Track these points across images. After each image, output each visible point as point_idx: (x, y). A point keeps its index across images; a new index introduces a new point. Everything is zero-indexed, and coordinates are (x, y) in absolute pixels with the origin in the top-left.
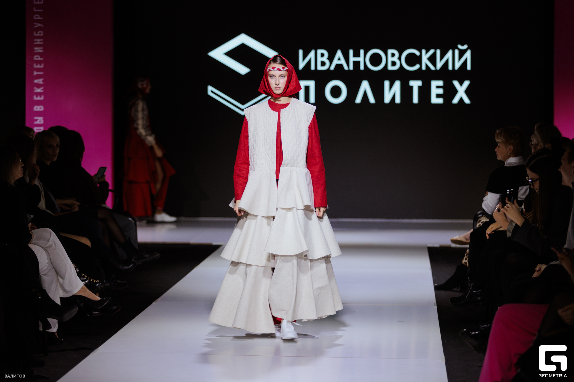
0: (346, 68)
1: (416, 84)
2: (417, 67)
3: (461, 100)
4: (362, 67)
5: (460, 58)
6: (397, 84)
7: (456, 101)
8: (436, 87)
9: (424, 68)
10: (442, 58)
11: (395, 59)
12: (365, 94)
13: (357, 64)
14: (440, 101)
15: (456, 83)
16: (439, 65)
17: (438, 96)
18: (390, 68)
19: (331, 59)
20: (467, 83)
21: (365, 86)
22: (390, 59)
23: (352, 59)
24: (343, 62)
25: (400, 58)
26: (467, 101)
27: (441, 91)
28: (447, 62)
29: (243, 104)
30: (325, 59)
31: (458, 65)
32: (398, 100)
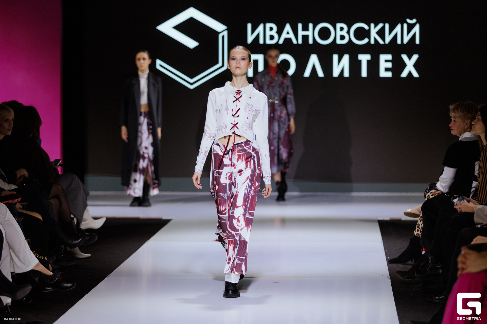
0: (295, 42)
1: (364, 58)
2: (366, 41)
3: (410, 74)
4: (311, 41)
5: (409, 32)
6: (346, 58)
7: (404, 74)
8: (384, 61)
9: (372, 42)
10: (390, 32)
11: (344, 33)
12: (314, 68)
13: (305, 38)
14: (389, 75)
15: (405, 57)
16: (388, 39)
17: (387, 70)
18: (339, 42)
19: (280, 33)
20: (415, 57)
21: (314, 60)
22: (339, 33)
23: (301, 33)
24: (291, 36)
25: (348, 32)
26: (415, 74)
27: (389, 65)
28: (396, 36)
29: (192, 77)
30: (274, 33)
31: (406, 40)
32: (346, 74)
